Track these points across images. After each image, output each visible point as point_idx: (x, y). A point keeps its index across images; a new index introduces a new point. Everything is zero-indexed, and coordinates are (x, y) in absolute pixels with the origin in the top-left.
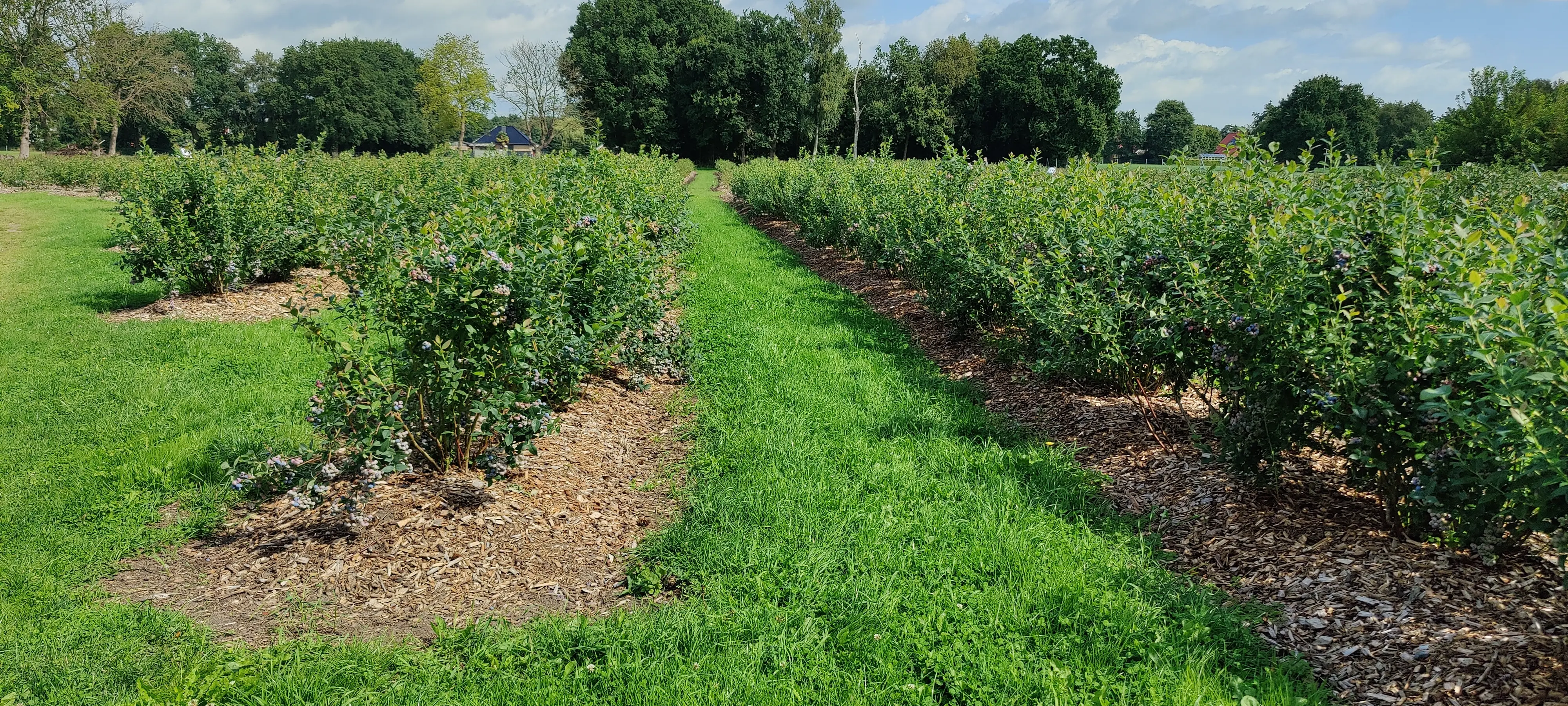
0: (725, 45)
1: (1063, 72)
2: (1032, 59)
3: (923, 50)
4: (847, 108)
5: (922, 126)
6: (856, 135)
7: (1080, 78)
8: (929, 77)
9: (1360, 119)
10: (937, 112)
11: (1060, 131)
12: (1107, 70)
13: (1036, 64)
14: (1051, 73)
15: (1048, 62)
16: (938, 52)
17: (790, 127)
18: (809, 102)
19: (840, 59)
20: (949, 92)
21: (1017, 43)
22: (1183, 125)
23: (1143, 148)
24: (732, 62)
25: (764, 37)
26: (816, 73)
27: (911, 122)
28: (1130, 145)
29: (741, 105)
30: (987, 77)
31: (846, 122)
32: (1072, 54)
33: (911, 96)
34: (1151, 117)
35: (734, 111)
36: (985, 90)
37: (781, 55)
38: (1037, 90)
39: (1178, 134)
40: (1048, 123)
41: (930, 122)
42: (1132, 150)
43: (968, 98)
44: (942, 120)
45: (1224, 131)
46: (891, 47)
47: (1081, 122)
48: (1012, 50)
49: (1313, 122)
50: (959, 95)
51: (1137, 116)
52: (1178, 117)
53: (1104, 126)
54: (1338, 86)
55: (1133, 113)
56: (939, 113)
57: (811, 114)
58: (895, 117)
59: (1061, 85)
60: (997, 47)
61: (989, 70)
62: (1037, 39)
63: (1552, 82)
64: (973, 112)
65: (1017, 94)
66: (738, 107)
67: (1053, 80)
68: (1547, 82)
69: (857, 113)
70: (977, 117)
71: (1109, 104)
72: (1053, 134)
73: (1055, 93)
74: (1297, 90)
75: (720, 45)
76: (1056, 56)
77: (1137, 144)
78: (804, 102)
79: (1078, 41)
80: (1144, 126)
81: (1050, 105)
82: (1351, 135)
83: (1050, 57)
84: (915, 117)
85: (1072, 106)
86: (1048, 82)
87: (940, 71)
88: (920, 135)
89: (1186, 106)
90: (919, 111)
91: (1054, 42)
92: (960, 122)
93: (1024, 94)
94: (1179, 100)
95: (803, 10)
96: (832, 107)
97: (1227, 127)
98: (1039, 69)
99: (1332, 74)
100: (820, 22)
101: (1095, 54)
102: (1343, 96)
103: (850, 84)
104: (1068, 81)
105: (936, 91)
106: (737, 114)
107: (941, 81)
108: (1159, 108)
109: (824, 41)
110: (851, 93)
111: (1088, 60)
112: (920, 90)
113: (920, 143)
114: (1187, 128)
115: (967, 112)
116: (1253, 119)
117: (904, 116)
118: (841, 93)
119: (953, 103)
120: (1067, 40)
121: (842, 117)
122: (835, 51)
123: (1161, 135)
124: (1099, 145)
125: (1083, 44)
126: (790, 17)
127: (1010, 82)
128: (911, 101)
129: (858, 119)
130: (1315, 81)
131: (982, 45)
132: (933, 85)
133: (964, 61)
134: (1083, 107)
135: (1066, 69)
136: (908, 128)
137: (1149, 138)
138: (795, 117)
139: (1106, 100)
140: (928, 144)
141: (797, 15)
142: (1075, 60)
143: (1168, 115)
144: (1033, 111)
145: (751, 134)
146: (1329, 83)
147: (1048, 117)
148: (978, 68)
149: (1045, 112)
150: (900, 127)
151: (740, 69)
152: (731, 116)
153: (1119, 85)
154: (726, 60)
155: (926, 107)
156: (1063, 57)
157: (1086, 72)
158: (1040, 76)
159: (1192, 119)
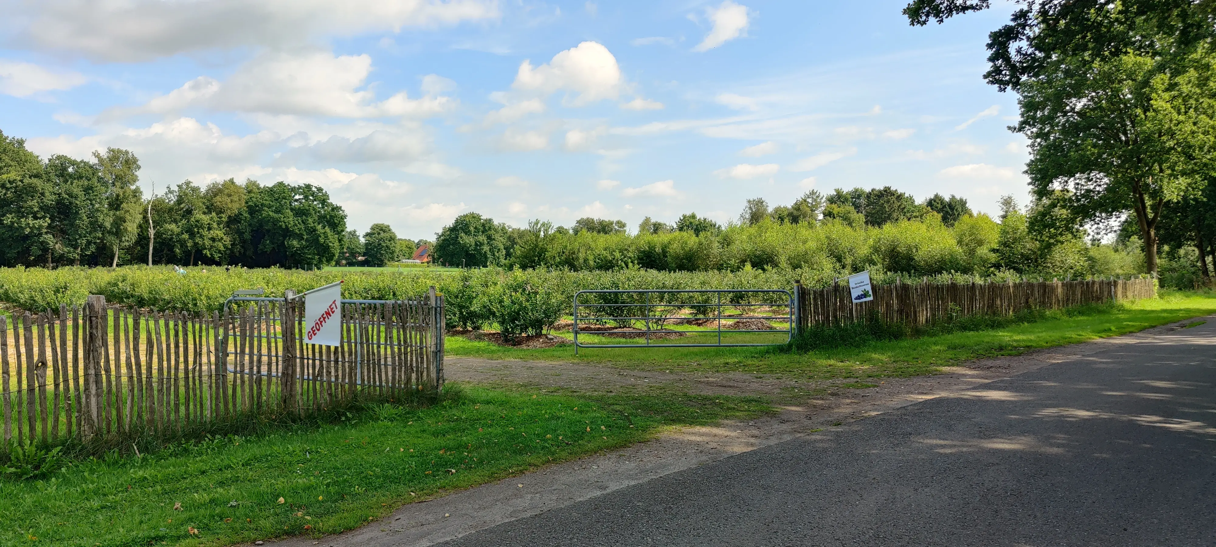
0: (34, 181)
1: (307, 208)
2: (285, 199)
3: (203, 189)
4: (143, 227)
5: (207, 243)
6: (151, 248)
7: (319, 212)
8: (210, 209)
9: (494, 239)
10: (218, 232)
11: (307, 247)
12: (337, 207)
13: (288, 202)
14: (299, 208)
15: (296, 200)
16: (216, 191)
17: (95, 243)
18: (112, 224)
19: (136, 194)
20: (225, 218)
21: (274, 186)
22: (390, 241)
23: (364, 256)
24: (43, 194)
25: (70, 176)
26: (116, 204)
27: (198, 240)
28: (353, 254)
29: (49, 226)
30: (253, 210)
31: (142, 239)
32: (312, 196)
33: (197, 221)
34: (367, 235)
35: (44, 230)
36: (253, 218)
37: (88, 190)
38: (289, 220)
39: (387, 246)
40: (299, 241)
41: (213, 240)
42: (355, 257)
43: (240, 223)
44: (222, 238)
45: (418, 244)
46: (178, 186)
47: (322, 240)
48: (270, 191)
49: (468, 241)
50: (233, 220)
51: (357, 234)
52: (386, 235)
53: (337, 244)
54: (480, 219)
55: (355, 232)
56: (219, 233)
57: (113, 233)
58: (186, 236)
59: (307, 216)
60: (259, 189)
61: (255, 204)
62: (289, 185)
63: (595, 219)
64: (244, 233)
65: (275, 222)
66: (47, 228)
67: (300, 213)
68: (593, 220)
69: (152, 232)
70: (247, 236)
71: (339, 229)
72: (303, 248)
73: (302, 221)
74: (457, 221)
75: (31, 181)
76: (302, 197)
77: (359, 253)
78: (108, 225)
79: (316, 187)
80: (362, 240)
81: (300, 229)
82: (490, 249)
83: (297, 197)
84: (202, 237)
85: (315, 230)
86: (297, 213)
87: (219, 203)
88: (206, 249)
89: (391, 227)
90: (205, 233)
91: (300, 188)
92: (235, 239)
93: (280, 222)
94: (386, 223)
95: (105, 157)
96: (132, 228)
97: (420, 241)
98: (291, 205)
99: (476, 212)
100: (119, 166)
101: (328, 196)
102: (483, 225)
103: (145, 211)
104: (311, 214)
105: (216, 219)
106: (46, 233)
107: (220, 212)
108: (372, 229)
109: (122, 179)
110: (145, 218)
111: (324, 201)
112: (203, 216)
113: (206, 254)
114: (392, 242)
115: (240, 233)
116: (436, 237)
117: (192, 235)
118: (139, 218)
119: (228, 227)
120: (308, 187)
121: (139, 235)
122: (133, 187)
123: (375, 247)
124: (334, 255)
125: (320, 190)
126: (93, 161)
127: (271, 213)
128: (199, 225)
129: (152, 237)
130: (467, 215)
131: (247, 187)
132: (214, 214)
133: (235, 198)
134: (323, 231)
135: (309, 206)
136: (196, 244)
137: (367, 249)
138: (101, 235)
139: (337, 226)
140: (211, 254)
141: (101, 160)
142: (315, 200)
143: (379, 234)
144: (287, 233)
145: (59, 248)
146: (475, 217)
147: (300, 237)
148: (247, 203)
149: (296, 234)
150: (190, 244)
151: (50, 199)
152: (40, 234)
153: (345, 216)
154: (36, 192)
155: (209, 229)
156: (306, 198)
157: (323, 208)
158: (292, 210)
159: (395, 237)
